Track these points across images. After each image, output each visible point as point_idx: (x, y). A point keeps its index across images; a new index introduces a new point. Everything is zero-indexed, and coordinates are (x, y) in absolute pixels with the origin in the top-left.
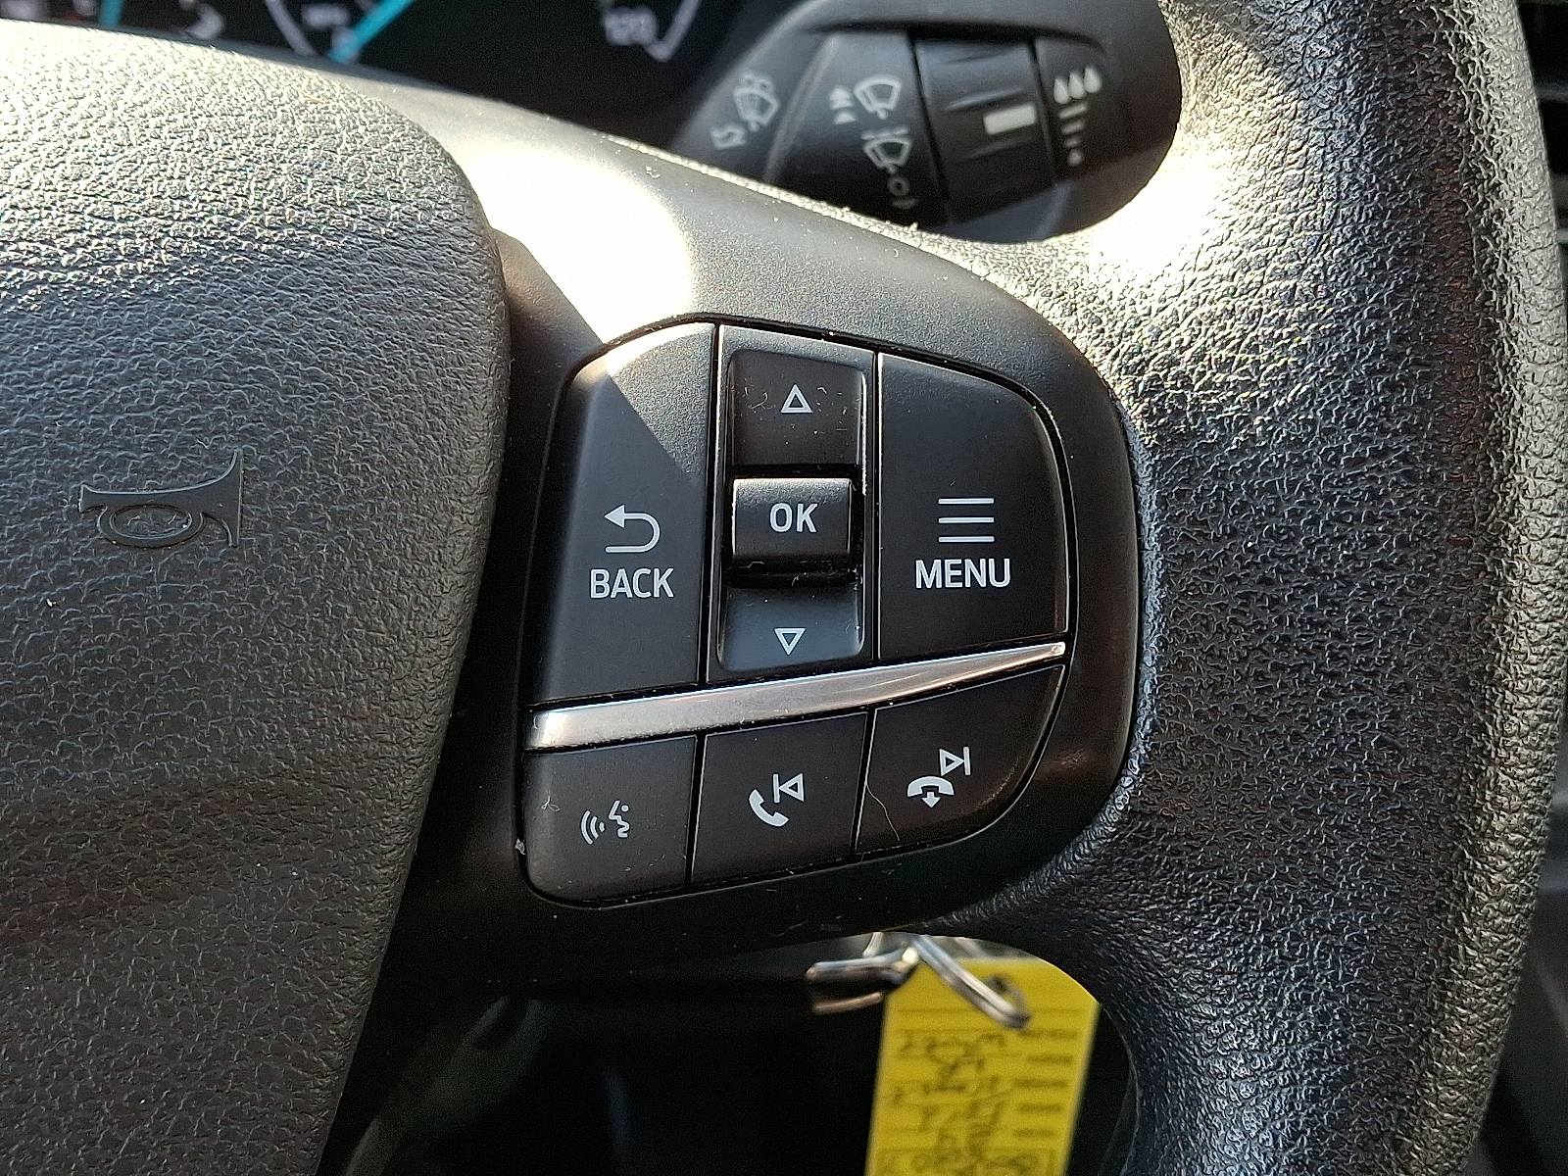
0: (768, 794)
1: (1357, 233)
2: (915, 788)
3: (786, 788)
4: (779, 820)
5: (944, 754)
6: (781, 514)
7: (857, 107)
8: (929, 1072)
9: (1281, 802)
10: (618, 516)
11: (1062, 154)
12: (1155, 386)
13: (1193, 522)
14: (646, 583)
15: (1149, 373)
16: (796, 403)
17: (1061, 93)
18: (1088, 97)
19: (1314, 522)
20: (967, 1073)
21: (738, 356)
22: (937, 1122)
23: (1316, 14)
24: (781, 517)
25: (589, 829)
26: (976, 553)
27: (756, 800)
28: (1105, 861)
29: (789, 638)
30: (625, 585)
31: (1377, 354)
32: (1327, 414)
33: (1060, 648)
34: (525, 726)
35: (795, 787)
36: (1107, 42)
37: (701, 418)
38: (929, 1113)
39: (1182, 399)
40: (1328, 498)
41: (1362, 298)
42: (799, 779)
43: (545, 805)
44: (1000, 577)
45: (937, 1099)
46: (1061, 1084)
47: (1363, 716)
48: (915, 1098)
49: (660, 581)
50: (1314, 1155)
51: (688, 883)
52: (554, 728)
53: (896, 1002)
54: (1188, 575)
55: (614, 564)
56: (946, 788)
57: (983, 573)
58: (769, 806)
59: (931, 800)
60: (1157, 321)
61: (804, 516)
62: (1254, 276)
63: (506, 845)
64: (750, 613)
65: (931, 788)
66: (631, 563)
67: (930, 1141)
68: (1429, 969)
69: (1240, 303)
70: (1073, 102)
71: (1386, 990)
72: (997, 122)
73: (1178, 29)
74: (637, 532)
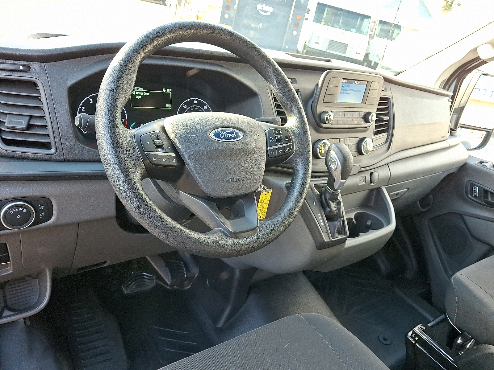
4: (281, 152)
21: (274, 130)
33: (292, 143)
42: (281, 150)
43: (269, 152)
52: (269, 148)
66: (272, 140)
74: (271, 138)
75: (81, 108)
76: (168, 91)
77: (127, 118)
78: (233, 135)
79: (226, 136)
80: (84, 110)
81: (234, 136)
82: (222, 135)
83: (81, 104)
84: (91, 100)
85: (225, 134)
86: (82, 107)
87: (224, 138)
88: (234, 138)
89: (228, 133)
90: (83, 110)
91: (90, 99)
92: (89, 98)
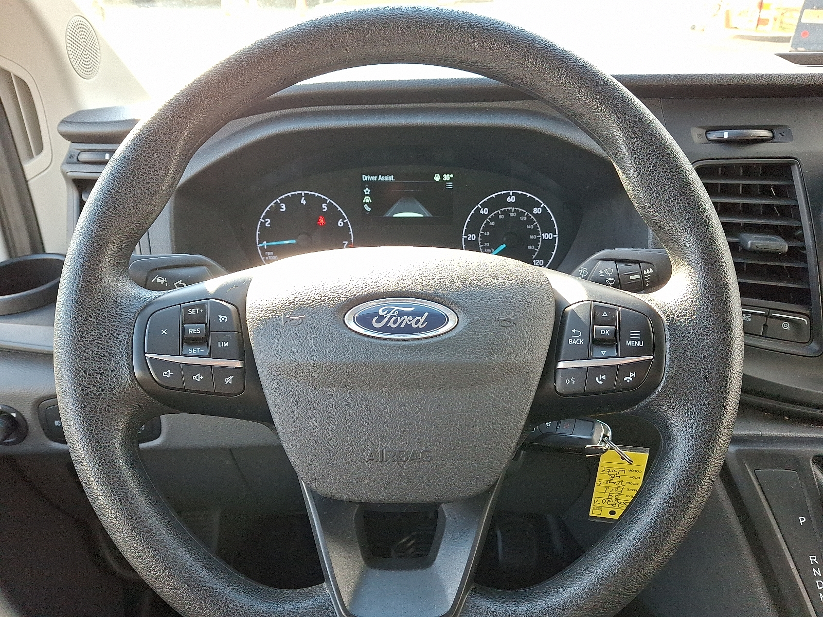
0: (599, 378)
1: (704, 292)
2: (625, 379)
3: (602, 377)
4: (601, 383)
5: (631, 373)
6: (603, 331)
7: (604, 273)
8: (608, 478)
9: (691, 387)
10: (574, 331)
11: (644, 284)
12: (668, 315)
13: (675, 338)
14: (579, 342)
15: (667, 313)
16: (605, 315)
17: (645, 273)
18: (650, 274)
19: (697, 339)
20: (616, 479)
21: (595, 306)
22: (608, 491)
23: (697, 257)
24: (603, 332)
25: (568, 382)
26: (637, 340)
27: (597, 379)
28: (658, 396)
29: (603, 353)
30: (575, 342)
31: (708, 311)
32: (699, 321)
33: (652, 357)
34: (556, 365)
35: (604, 377)
36: (654, 264)
37: (589, 316)
38: (607, 488)
39: (673, 318)
40: (699, 335)
41: (705, 302)
42: (605, 376)
43: (559, 378)
44: (641, 344)
45: (609, 485)
46: (639, 478)
47: (706, 373)
48: (604, 484)
49: (581, 342)
50: (696, 449)
51: (584, 394)
52: (561, 365)
53: (603, 457)
54: (674, 347)
55: (573, 339)
56: (631, 379)
57: (639, 344)
58: (599, 380)
59: (628, 381)
60: (669, 305)
61: (607, 332)
62: (686, 298)
63: (553, 384)
64: (596, 349)
65: (628, 379)
66: (576, 339)
67: (607, 495)
68: (717, 417)
69: (683, 303)
70: (647, 274)
71: (710, 421)
72: (632, 277)
73: (672, 259)
74: (577, 334)
75: (263, 221)
76: (447, 177)
77: (352, 239)
78: (418, 320)
79: (391, 324)
80: (269, 225)
81: (420, 325)
82: (381, 318)
83: (264, 214)
84: (283, 206)
85: (391, 317)
86: (266, 220)
87: (386, 329)
88: (418, 330)
89: (401, 314)
90: (267, 225)
91: (281, 204)
92: (279, 202)
